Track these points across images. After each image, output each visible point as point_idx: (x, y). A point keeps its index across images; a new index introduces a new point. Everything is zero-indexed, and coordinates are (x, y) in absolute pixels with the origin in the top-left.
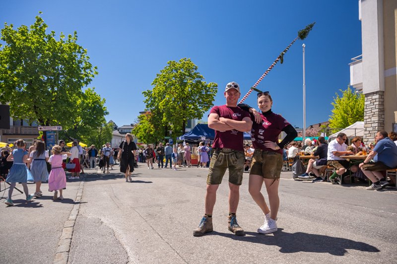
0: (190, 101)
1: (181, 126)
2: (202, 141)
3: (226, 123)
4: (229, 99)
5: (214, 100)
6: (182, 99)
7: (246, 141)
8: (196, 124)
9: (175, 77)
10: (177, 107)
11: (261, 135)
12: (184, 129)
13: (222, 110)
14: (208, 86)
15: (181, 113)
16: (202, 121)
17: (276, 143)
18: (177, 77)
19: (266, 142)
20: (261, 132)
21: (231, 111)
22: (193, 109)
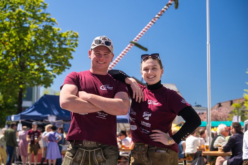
0: (33, 58)
1: (16, 98)
2: (49, 123)
3: (90, 102)
4: (96, 62)
5: (72, 58)
6: (20, 53)
7: (121, 124)
8: (41, 94)
9: (10, 17)
10: (11, 67)
11: (146, 121)
12: (20, 103)
13: (83, 79)
14: (63, 36)
15: (17, 76)
16: (51, 91)
17: (168, 134)
18: (13, 18)
19: (153, 131)
20: (147, 116)
21: (98, 82)
22: (36, 70)
